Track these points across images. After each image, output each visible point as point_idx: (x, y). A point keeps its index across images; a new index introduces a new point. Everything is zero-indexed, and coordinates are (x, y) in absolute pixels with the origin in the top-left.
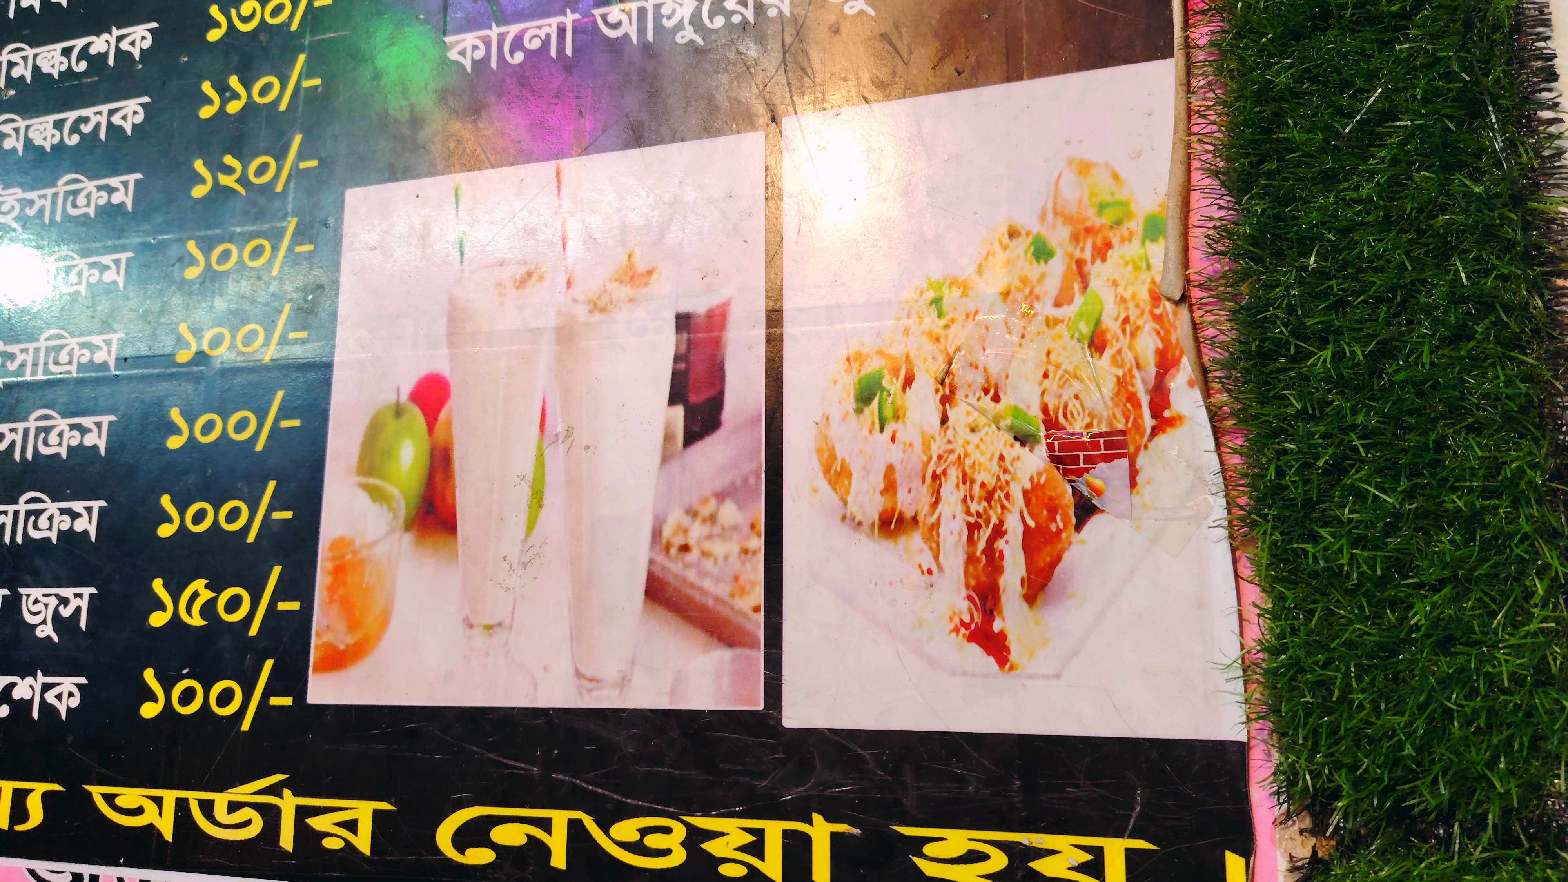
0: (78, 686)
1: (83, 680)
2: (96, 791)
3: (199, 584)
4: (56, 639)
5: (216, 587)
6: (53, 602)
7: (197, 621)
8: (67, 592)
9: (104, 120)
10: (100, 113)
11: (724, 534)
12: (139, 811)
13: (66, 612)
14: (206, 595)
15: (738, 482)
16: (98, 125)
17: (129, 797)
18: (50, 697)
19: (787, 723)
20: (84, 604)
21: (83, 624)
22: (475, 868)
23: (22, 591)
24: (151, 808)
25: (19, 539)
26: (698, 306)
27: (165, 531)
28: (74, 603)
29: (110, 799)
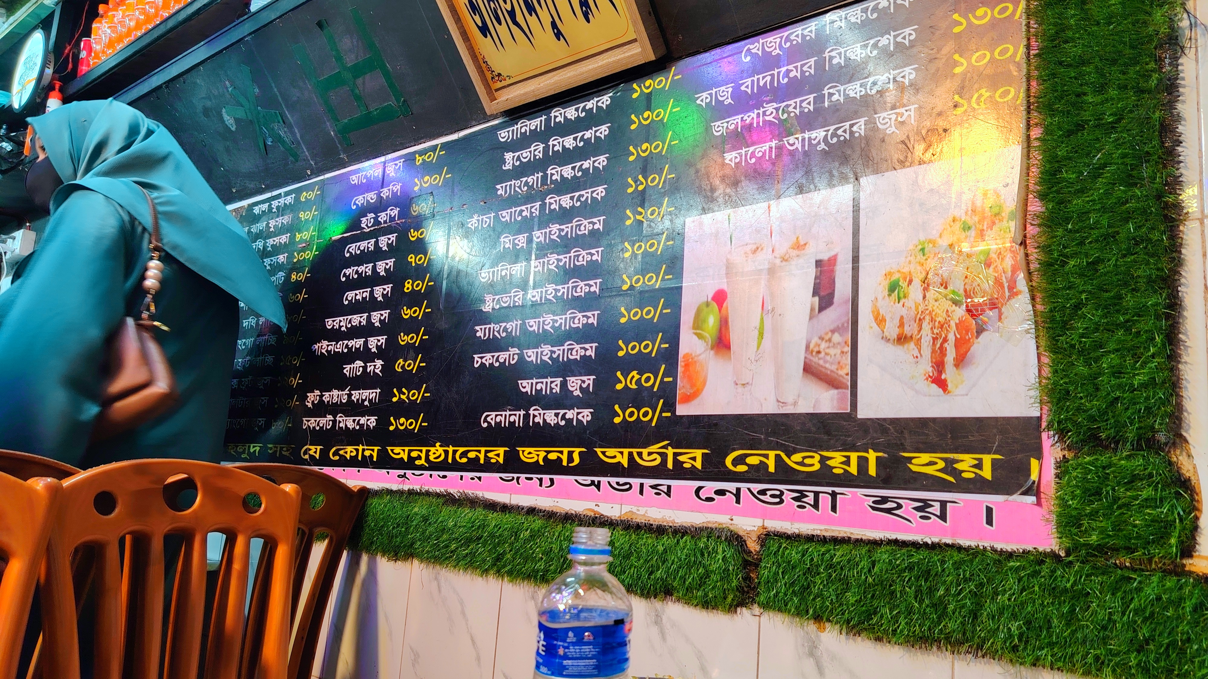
0: (590, 412)
1: (592, 410)
2: (599, 450)
3: (634, 373)
4: (581, 396)
5: (641, 374)
6: (580, 382)
7: (634, 386)
8: (584, 378)
9: (589, 195)
10: (588, 193)
11: (834, 346)
12: (615, 457)
13: (584, 386)
14: (637, 377)
15: (840, 326)
16: (587, 197)
17: (611, 452)
18: (580, 417)
19: (859, 417)
20: (591, 382)
21: (591, 390)
22: (740, 472)
23: (568, 378)
24: (619, 456)
25: (565, 359)
26: (825, 256)
27: (621, 354)
28: (587, 382)
29: (604, 453)
